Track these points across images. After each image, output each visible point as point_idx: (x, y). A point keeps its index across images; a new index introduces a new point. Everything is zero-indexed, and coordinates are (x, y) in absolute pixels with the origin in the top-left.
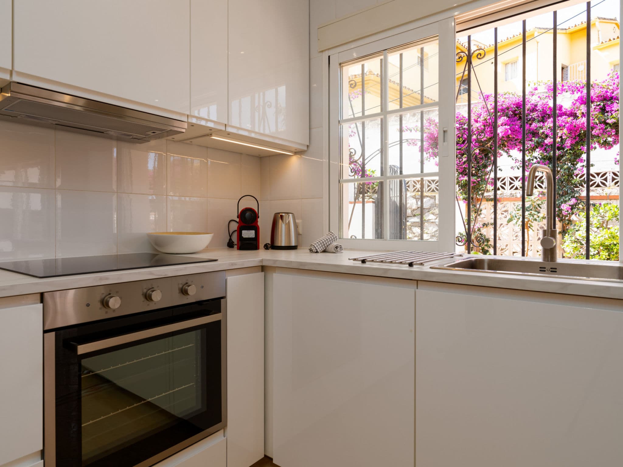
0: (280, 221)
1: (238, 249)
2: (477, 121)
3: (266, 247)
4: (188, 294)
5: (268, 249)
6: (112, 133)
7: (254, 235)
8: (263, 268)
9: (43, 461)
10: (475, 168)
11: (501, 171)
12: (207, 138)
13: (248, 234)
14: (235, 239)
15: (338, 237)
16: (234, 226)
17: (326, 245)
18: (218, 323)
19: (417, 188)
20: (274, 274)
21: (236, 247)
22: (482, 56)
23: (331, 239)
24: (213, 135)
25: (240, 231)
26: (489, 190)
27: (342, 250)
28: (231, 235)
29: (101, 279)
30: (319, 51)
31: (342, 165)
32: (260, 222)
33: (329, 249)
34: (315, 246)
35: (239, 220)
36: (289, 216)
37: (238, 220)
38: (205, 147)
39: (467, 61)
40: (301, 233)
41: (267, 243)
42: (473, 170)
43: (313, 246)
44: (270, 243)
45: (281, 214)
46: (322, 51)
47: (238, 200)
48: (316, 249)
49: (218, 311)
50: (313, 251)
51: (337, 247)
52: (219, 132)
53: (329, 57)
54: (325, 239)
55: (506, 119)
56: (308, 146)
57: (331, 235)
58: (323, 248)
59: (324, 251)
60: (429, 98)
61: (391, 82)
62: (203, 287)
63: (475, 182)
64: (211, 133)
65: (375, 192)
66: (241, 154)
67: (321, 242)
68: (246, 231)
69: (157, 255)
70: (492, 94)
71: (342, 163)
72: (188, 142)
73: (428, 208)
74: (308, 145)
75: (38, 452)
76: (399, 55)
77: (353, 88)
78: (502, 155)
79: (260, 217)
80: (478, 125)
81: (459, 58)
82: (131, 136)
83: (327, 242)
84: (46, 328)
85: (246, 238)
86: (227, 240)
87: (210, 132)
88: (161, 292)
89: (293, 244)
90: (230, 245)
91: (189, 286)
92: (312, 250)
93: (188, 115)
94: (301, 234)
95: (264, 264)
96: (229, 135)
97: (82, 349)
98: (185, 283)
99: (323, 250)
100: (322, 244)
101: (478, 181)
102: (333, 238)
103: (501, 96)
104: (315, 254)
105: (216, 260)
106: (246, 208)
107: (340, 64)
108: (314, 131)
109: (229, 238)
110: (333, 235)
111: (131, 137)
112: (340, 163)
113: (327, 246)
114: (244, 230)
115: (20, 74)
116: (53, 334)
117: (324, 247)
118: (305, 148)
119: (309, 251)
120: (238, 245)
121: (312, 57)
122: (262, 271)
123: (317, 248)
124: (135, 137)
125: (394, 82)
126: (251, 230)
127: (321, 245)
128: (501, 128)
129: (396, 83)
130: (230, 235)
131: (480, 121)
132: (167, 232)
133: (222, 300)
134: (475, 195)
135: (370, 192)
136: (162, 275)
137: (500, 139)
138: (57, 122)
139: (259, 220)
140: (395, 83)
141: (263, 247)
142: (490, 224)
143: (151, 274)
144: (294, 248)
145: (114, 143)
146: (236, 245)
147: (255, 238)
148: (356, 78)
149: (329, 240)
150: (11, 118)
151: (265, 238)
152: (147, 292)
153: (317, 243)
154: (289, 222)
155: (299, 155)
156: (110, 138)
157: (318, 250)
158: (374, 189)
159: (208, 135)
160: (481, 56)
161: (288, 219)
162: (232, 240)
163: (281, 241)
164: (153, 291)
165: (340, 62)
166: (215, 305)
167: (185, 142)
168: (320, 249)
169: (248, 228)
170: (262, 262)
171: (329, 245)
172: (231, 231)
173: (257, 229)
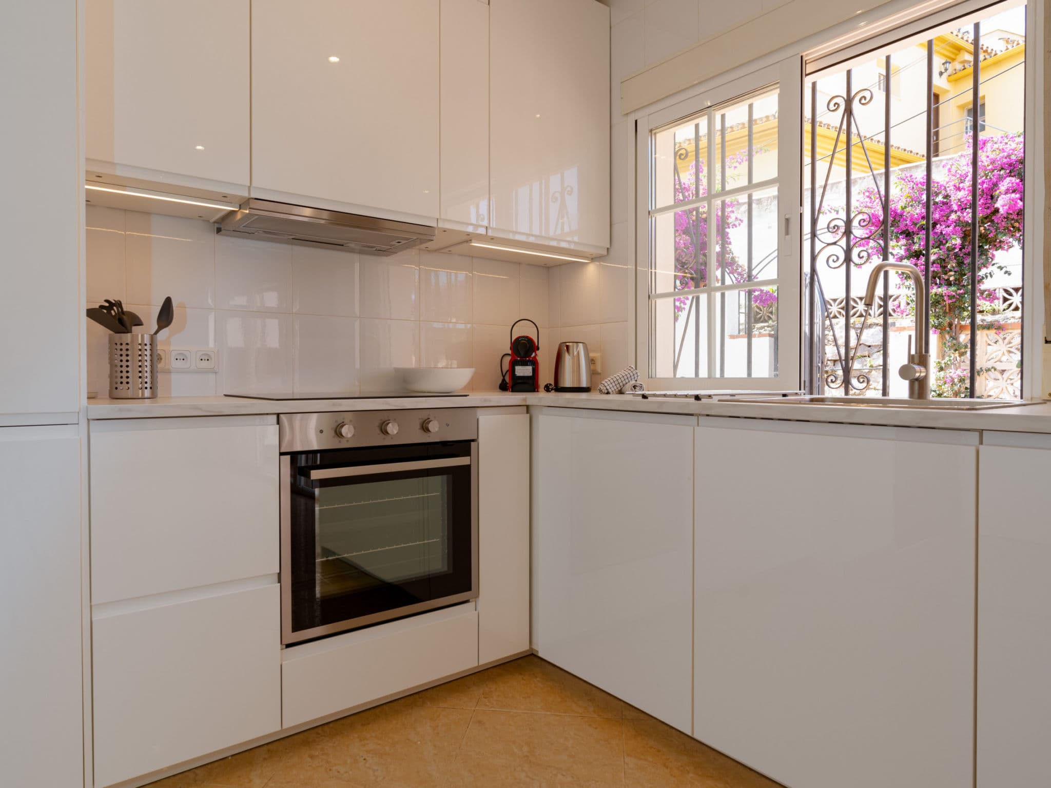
0: (567, 354)
1: (512, 391)
2: (959, 189)
3: (547, 389)
4: (430, 432)
5: (550, 391)
6: (352, 245)
7: (532, 372)
8: (528, 408)
9: (279, 584)
10: (955, 272)
11: (1010, 274)
12: (465, 244)
13: (523, 371)
14: (507, 379)
15: (637, 374)
16: (507, 361)
17: (621, 384)
19: (858, 311)
21: (508, 388)
22: (868, 99)
23: (628, 376)
24: (472, 241)
25: (513, 364)
26: (997, 310)
27: (643, 390)
28: (506, 374)
29: (334, 404)
30: (622, 113)
31: (655, 272)
33: (626, 389)
34: (606, 385)
35: (513, 352)
36: (578, 346)
38: (469, 256)
39: (845, 110)
40: (599, 371)
41: (549, 383)
42: (951, 276)
43: (602, 385)
44: (553, 383)
45: (567, 344)
46: (627, 114)
47: (511, 327)
48: (607, 389)
51: (635, 387)
52: (480, 238)
53: (636, 121)
54: (621, 376)
55: (1014, 181)
56: (608, 249)
57: (629, 370)
58: (617, 388)
59: (619, 392)
60: (899, 148)
61: (821, 126)
62: (448, 425)
63: (954, 296)
64: (469, 240)
66: (520, 263)
67: (615, 379)
68: (520, 367)
70: (992, 138)
71: (655, 269)
72: (446, 250)
73: (878, 345)
74: (609, 246)
75: (274, 574)
76: (747, 107)
77: (683, 159)
78: (1010, 247)
79: (539, 349)
80: (961, 194)
81: (835, 106)
82: (374, 247)
83: (623, 379)
84: (283, 450)
85: (520, 377)
86: (500, 381)
87: (468, 238)
88: (399, 426)
89: (584, 384)
90: (503, 387)
91: (430, 422)
93: (437, 219)
94: (600, 374)
96: (492, 240)
97: (316, 475)
98: (426, 417)
99: (617, 390)
100: (616, 383)
101: (960, 295)
102: (631, 374)
103: (1011, 140)
104: (606, 395)
105: (466, 395)
106: (521, 336)
107: (651, 131)
108: (615, 227)
109: (502, 378)
110: (632, 370)
111: (375, 249)
112: (651, 269)
113: (624, 385)
114: (518, 365)
115: (256, 189)
116: (288, 457)
117: (618, 386)
118: (605, 252)
119: (599, 392)
120: (511, 386)
121: (613, 123)
122: (527, 413)
123: (608, 387)
124: (378, 248)
125: (829, 125)
126: (527, 365)
127: (614, 384)
128: (1003, 199)
129: (833, 127)
130: (504, 374)
131: (965, 187)
134: (956, 320)
135: (774, 319)
136: (399, 407)
137: (1005, 218)
138: (293, 237)
139: (538, 352)
140: (831, 128)
141: (543, 389)
142: (984, 370)
143: (388, 404)
144: (586, 390)
145: (356, 257)
146: (508, 385)
147: (532, 376)
148: (733, 131)
149: (625, 377)
151: (546, 376)
152: (382, 423)
153: (609, 381)
154: (578, 353)
155: (596, 262)
156: (352, 251)
157: (610, 390)
159: (467, 242)
160: (865, 99)
161: (577, 348)
162: (505, 381)
163: (568, 380)
164: (389, 423)
165: (650, 128)
166: (464, 447)
167: (443, 251)
168: (613, 389)
169: (524, 363)
170: (525, 400)
171: (626, 383)
172: (504, 371)
173: (535, 364)
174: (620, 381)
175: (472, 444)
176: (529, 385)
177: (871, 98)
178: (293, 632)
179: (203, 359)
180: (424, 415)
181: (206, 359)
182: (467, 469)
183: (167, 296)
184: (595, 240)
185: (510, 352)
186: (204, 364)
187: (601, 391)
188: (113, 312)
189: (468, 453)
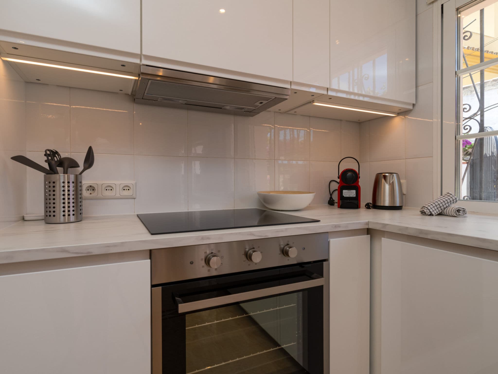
0: (383, 180)
1: (338, 207)
3: (368, 206)
4: (289, 256)
5: (370, 208)
6: (228, 107)
7: (354, 195)
8: (369, 231)
12: (310, 105)
13: (349, 193)
14: (335, 197)
15: (457, 199)
16: (335, 186)
17: (442, 208)
18: (321, 288)
20: (383, 238)
21: (336, 204)
23: (449, 201)
24: (315, 101)
25: (340, 188)
27: (466, 213)
28: (332, 193)
29: (203, 238)
30: (428, 3)
32: (361, 182)
33: (448, 211)
34: (429, 208)
35: (340, 180)
36: (393, 176)
37: (338, 180)
38: (308, 115)
40: (405, 193)
41: (369, 202)
43: (425, 208)
44: (371, 202)
45: (383, 174)
46: (433, 2)
47: (339, 163)
48: (430, 212)
49: (321, 275)
50: (426, 214)
51: (458, 211)
52: (321, 98)
53: (442, 6)
54: (442, 201)
56: (414, 105)
57: (449, 196)
58: (439, 211)
59: (440, 214)
62: (304, 248)
64: (313, 100)
65: (468, 154)
66: (341, 120)
67: (437, 204)
68: (347, 191)
69: (265, 211)
72: (292, 112)
74: (415, 103)
79: (360, 177)
82: (243, 109)
83: (444, 204)
84: (154, 283)
85: (346, 197)
86: (328, 199)
87: (312, 98)
88: (261, 252)
89: (398, 204)
90: (331, 203)
91: (290, 247)
92: (425, 212)
93: (291, 82)
95: (371, 227)
96: (331, 99)
98: (286, 244)
99: (439, 212)
100: (438, 206)
102: (451, 200)
104: (429, 217)
105: (318, 221)
106: (347, 169)
107: (458, 9)
109: (330, 196)
110: (451, 196)
113: (444, 209)
114: (345, 190)
115: (148, 57)
116: (160, 289)
117: (439, 209)
118: (411, 107)
119: (420, 213)
120: (338, 203)
121: (419, 12)
122: (368, 234)
123: (431, 210)
124: (246, 110)
126: (352, 190)
127: (436, 208)
132: (275, 191)
133: (324, 263)
136: (262, 236)
138: (185, 102)
139: (360, 180)
141: (365, 207)
143: (251, 234)
144: (399, 208)
145: (231, 118)
146: (336, 203)
147: (356, 197)
149: (446, 202)
150: (154, 102)
151: (366, 197)
152: (248, 251)
153: (432, 205)
154: (393, 182)
155: (402, 116)
156: (228, 113)
157: (433, 213)
158: (466, 152)
159: (310, 102)
161: (392, 179)
162: (332, 199)
163: (384, 201)
164: (254, 251)
165: (457, 7)
167: (290, 112)
168: (435, 212)
169: (349, 188)
171: (447, 207)
173: (358, 189)
174: (441, 205)
179: (125, 189)
181: (128, 189)
183: (90, 146)
186: (126, 193)
188: (55, 158)
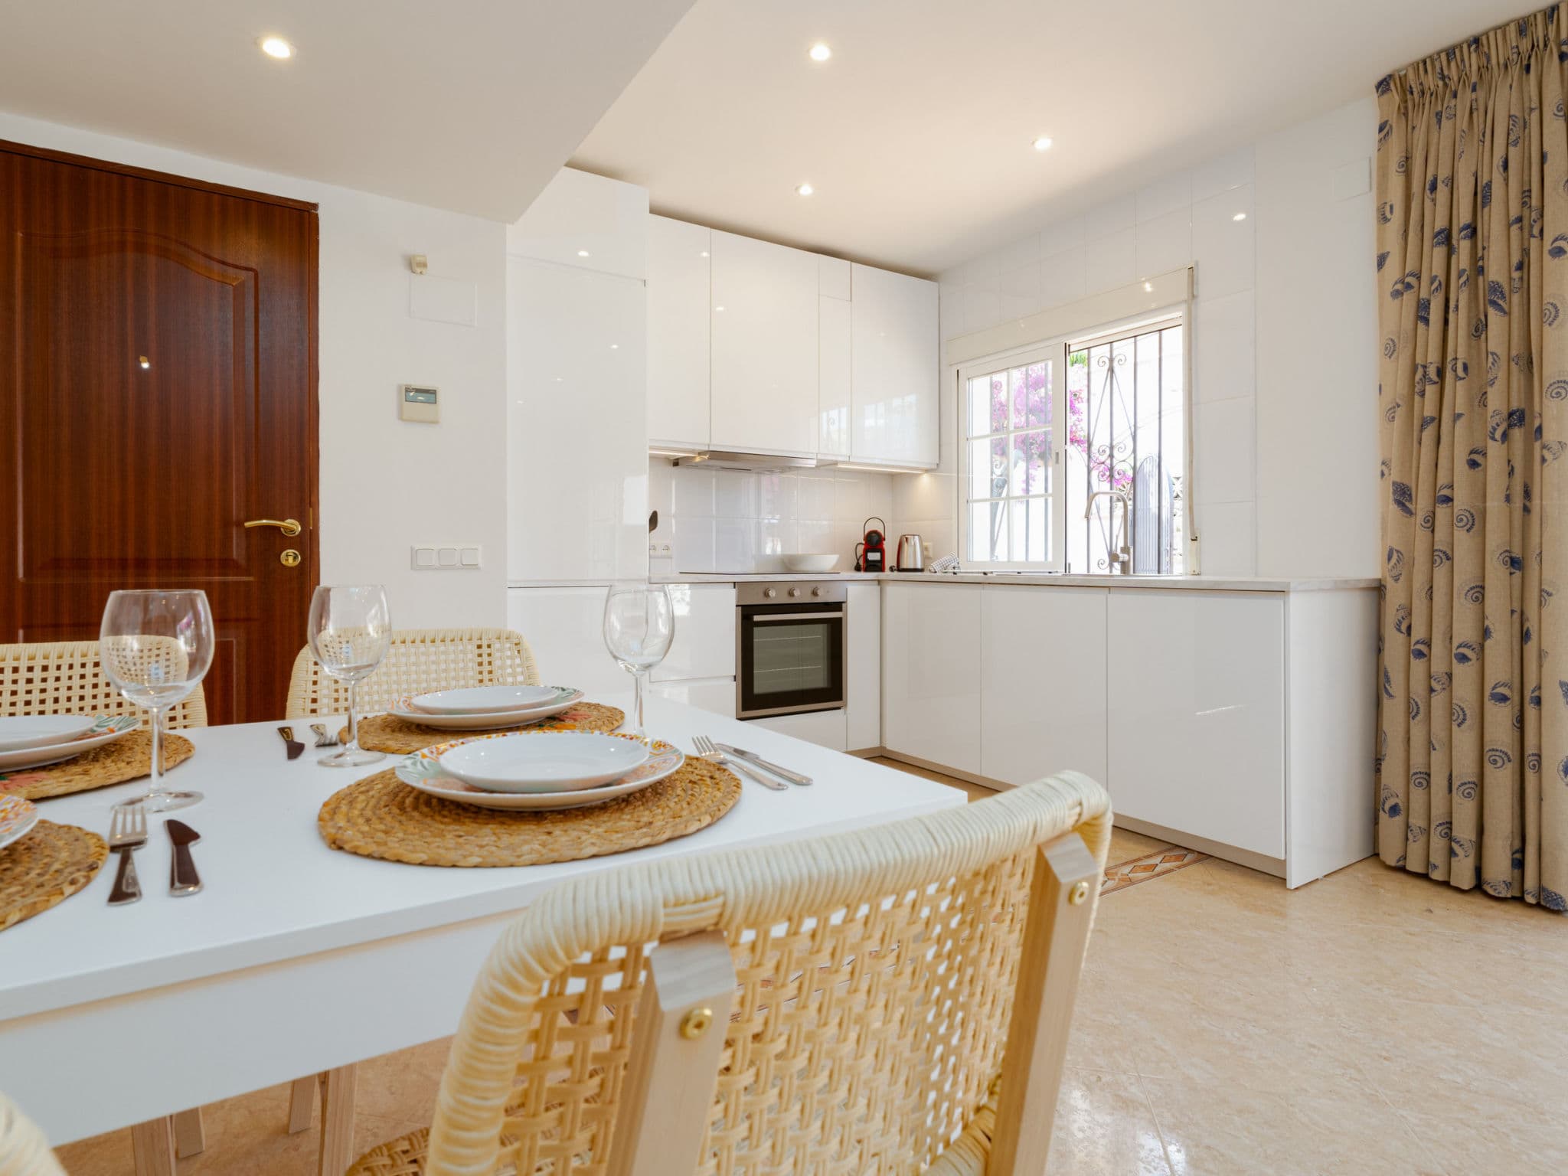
0: (906, 544)
1: (865, 572)
3: (892, 569)
5: (894, 571)
7: (879, 558)
8: (879, 582)
9: (735, 682)
12: (833, 465)
13: (874, 556)
14: (861, 562)
16: (861, 549)
17: (945, 566)
21: (862, 569)
23: (951, 560)
24: (839, 465)
25: (866, 551)
30: (948, 364)
32: (886, 545)
38: (833, 470)
40: (929, 556)
41: (893, 565)
43: (932, 567)
44: (895, 565)
45: (907, 536)
46: (950, 367)
47: (864, 523)
48: (935, 569)
52: (844, 462)
53: (958, 371)
54: (945, 560)
56: (937, 464)
66: (870, 473)
67: (941, 562)
74: (938, 462)
75: (733, 676)
79: (885, 540)
83: (946, 562)
84: (738, 604)
85: (871, 560)
86: (855, 564)
87: (836, 463)
89: (919, 566)
90: (858, 568)
93: (817, 453)
94: (930, 558)
96: (853, 463)
97: (755, 619)
98: (815, 587)
100: (942, 565)
102: (953, 560)
106: (873, 531)
107: (969, 379)
108: (943, 449)
109: (857, 561)
113: (947, 567)
114: (871, 552)
116: (740, 607)
118: (935, 466)
120: (865, 568)
121: (941, 369)
122: (878, 584)
126: (877, 552)
127: (939, 565)
130: (858, 558)
138: (721, 467)
139: (885, 542)
141: (889, 569)
144: (921, 570)
147: (880, 560)
149: (949, 561)
151: (890, 560)
153: (937, 563)
154: (915, 544)
155: (928, 473)
157: (937, 571)
161: (914, 539)
162: (859, 564)
163: (907, 563)
165: (969, 377)
166: (838, 606)
169: (874, 550)
170: (877, 576)
172: (858, 555)
173: (882, 552)
175: (844, 605)
176: (877, 566)
177: (1126, 359)
178: (743, 711)
180: (814, 585)
181: (666, 549)
182: (840, 619)
184: (927, 458)
185: (864, 542)
187: (930, 570)
189: (840, 610)
